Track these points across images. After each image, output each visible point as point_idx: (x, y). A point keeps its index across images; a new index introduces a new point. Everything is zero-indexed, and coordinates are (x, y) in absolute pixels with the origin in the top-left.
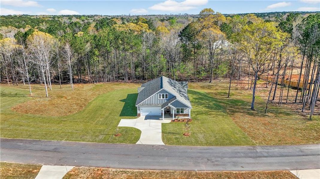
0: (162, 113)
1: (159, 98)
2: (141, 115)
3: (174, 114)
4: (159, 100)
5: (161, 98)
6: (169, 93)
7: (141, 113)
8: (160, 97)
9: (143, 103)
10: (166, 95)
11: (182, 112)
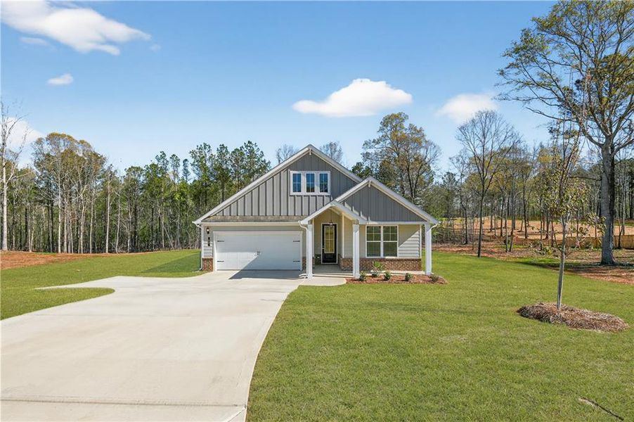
0: (304, 259)
1: (294, 191)
2: (216, 265)
3: (362, 260)
4: (291, 200)
5: (300, 191)
6: (333, 170)
7: (217, 256)
8: (297, 188)
9: (226, 212)
10: (323, 179)
11: (391, 249)
